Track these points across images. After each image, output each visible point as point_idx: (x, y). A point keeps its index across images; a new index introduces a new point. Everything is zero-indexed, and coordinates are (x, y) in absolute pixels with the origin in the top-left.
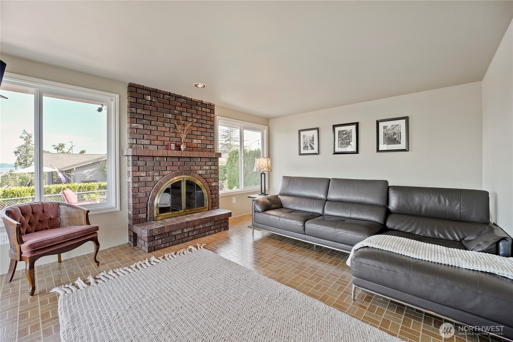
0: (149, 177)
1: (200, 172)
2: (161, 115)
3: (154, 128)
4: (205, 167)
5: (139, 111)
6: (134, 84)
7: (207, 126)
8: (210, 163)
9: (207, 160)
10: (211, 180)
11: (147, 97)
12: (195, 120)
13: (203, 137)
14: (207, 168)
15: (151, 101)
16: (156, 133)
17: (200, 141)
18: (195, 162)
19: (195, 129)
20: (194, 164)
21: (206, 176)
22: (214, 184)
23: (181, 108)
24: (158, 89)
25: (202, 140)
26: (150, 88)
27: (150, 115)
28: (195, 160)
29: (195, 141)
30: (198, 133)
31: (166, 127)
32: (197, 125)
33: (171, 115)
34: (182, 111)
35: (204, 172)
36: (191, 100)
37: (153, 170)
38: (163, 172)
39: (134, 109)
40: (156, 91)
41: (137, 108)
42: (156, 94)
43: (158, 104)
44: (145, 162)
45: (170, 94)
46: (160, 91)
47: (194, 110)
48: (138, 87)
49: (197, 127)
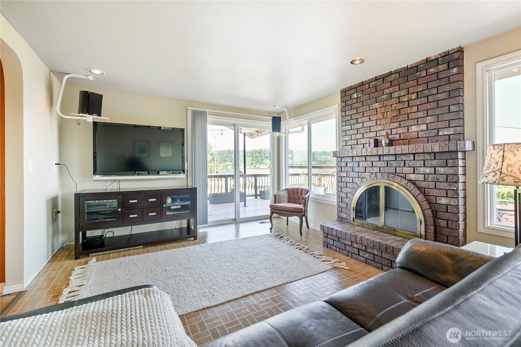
0: (349, 178)
1: (413, 177)
2: (367, 108)
3: (360, 126)
4: (422, 170)
5: (348, 113)
6: (343, 89)
7: (440, 95)
8: (434, 163)
9: (427, 157)
10: (435, 192)
11: (354, 96)
12: (414, 96)
13: (430, 118)
14: (428, 170)
15: (357, 98)
16: (362, 131)
17: (424, 127)
18: (403, 162)
19: (415, 109)
20: (402, 165)
21: (424, 184)
22: (444, 201)
23: (391, 89)
24: (363, 81)
25: (427, 124)
26: (356, 85)
27: (357, 113)
28: (404, 158)
29: (414, 128)
30: (420, 114)
31: (372, 120)
32: (418, 102)
33: (378, 103)
34: (392, 91)
35: (421, 177)
36: (407, 68)
37: (353, 171)
38: (362, 173)
39: (344, 112)
40: (362, 84)
41: (345, 111)
42: (361, 88)
43: (364, 98)
44: (346, 163)
45: (376, 79)
46: (365, 81)
47: (411, 82)
48: (347, 90)
49: (418, 105)
